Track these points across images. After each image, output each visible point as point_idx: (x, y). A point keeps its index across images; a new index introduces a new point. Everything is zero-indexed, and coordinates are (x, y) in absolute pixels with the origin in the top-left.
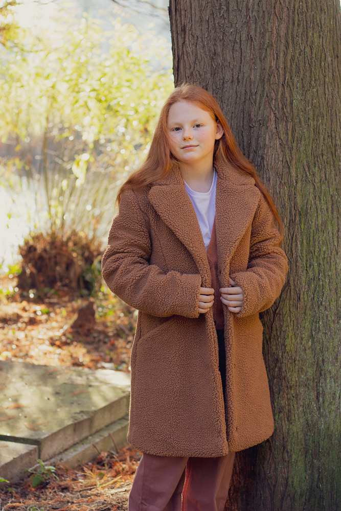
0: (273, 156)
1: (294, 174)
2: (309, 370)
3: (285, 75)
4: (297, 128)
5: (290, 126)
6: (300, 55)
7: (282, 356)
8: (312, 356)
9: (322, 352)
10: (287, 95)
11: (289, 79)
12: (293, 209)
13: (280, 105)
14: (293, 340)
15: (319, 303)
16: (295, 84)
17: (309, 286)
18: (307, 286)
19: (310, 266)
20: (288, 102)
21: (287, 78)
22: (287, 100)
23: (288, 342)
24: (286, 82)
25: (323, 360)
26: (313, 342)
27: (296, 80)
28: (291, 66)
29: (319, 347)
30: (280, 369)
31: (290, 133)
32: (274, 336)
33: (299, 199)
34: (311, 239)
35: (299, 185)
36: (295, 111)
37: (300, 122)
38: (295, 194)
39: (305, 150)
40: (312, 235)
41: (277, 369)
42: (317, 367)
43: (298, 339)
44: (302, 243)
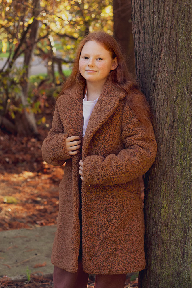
0: (162, 79)
1: (174, 92)
2: (179, 234)
3: (172, 21)
4: (180, 60)
5: (174, 58)
6: (185, 6)
7: (158, 220)
8: (181, 224)
9: (188, 223)
10: (174, 36)
11: (176, 24)
12: (172, 117)
13: (168, 43)
14: (167, 211)
15: (189, 187)
16: (180, 28)
17: (182, 173)
18: (180, 174)
19: (184, 159)
20: (174, 41)
21: (174, 24)
22: (173, 39)
23: (162, 211)
24: (173, 26)
25: (189, 228)
26: (182, 214)
27: (181, 24)
28: (178, 15)
29: (186, 219)
30: (157, 229)
31: (174, 62)
32: (155, 205)
33: (178, 110)
34: (186, 140)
35: (179, 100)
36: (180, 47)
37: (183, 55)
38: (175, 107)
39: (186, 75)
40: (186, 137)
41: (155, 229)
42: (184, 232)
43: (171, 210)
44: (178, 142)
